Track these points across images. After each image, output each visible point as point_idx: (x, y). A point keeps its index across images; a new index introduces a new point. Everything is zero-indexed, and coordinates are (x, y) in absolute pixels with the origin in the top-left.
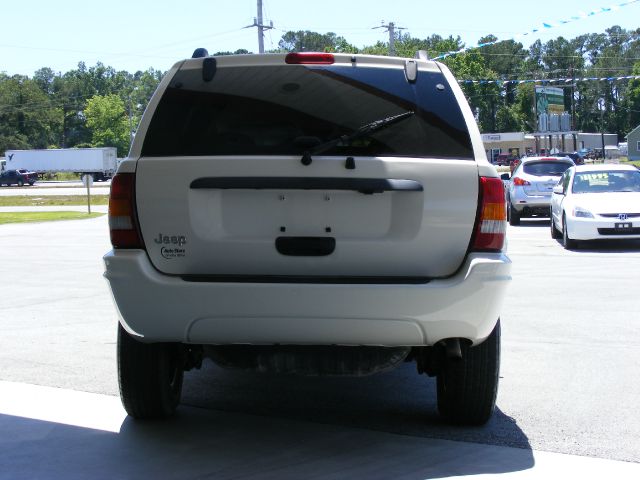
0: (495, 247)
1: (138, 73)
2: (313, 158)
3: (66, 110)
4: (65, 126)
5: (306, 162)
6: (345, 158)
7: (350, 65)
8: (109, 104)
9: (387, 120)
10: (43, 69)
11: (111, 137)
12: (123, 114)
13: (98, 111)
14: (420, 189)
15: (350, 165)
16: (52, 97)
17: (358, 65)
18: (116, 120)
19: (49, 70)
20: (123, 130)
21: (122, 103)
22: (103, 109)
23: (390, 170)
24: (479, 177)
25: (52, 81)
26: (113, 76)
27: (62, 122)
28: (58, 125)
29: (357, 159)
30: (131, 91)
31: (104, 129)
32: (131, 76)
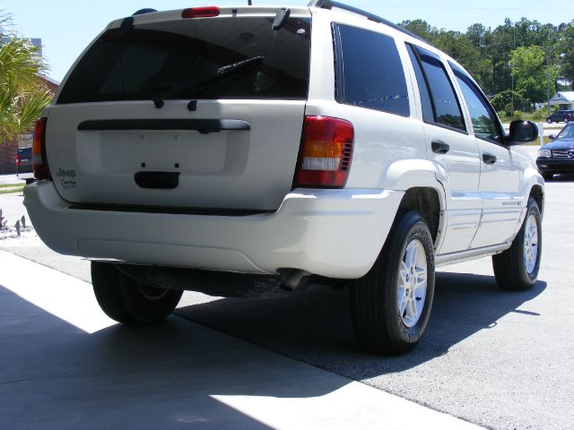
0: (340, 184)
1: (562, 25)
2: (166, 102)
3: (495, 61)
4: (494, 76)
5: (159, 105)
6: (188, 102)
7: (231, 16)
8: (531, 55)
9: (234, 65)
10: (475, 25)
11: (533, 85)
12: (545, 63)
13: (522, 61)
14: (247, 128)
15: (192, 107)
16: (482, 50)
17: (238, 15)
18: (538, 68)
19: (480, 26)
20: (544, 78)
21: (544, 53)
22: (526, 59)
23: (224, 111)
24: (305, 116)
25: (482, 35)
26: (538, 28)
27: (492, 71)
28: (487, 74)
29: (200, 102)
30: (555, 42)
31: (526, 77)
32: (555, 28)
